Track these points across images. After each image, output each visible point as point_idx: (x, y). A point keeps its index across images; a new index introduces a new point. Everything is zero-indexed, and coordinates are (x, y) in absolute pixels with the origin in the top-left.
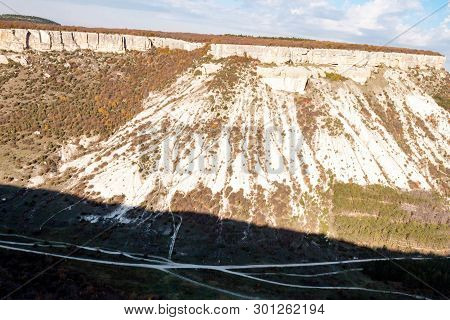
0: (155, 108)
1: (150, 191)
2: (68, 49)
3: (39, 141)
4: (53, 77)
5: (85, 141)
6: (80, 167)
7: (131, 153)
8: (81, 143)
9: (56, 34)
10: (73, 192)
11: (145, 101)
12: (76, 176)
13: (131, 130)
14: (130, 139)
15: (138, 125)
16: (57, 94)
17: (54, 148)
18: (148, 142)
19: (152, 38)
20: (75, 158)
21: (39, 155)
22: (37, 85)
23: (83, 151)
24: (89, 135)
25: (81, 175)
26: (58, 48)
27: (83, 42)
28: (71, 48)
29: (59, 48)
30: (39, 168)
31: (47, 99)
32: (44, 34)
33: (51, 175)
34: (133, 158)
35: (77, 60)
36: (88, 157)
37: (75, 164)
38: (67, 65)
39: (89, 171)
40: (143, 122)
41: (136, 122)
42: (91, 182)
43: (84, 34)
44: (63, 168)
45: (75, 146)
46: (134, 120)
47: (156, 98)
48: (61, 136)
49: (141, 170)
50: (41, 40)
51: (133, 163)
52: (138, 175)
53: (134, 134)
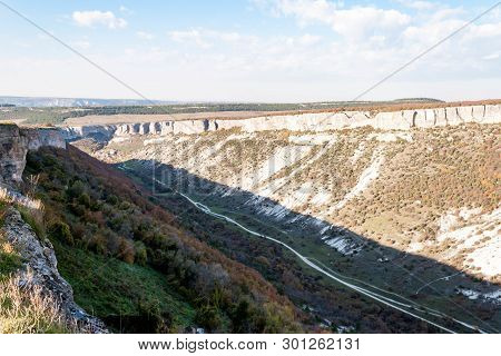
2: (452, 124)
3: (420, 210)
4: (436, 151)
5: (465, 213)
6: (459, 239)
8: (461, 214)
9: (441, 110)
10: (450, 263)
12: (455, 247)
16: (439, 166)
17: (433, 217)
20: (454, 229)
21: (419, 223)
22: (421, 158)
23: (463, 223)
24: (470, 207)
25: (460, 247)
26: (441, 123)
27: (467, 114)
28: (454, 122)
29: (444, 123)
30: (418, 235)
31: (430, 171)
32: (430, 112)
33: (429, 243)
35: (460, 134)
36: (468, 230)
37: (453, 235)
38: (449, 139)
39: (469, 244)
42: (470, 256)
43: (469, 108)
44: (441, 238)
45: (455, 217)
48: (441, 206)
50: (426, 118)
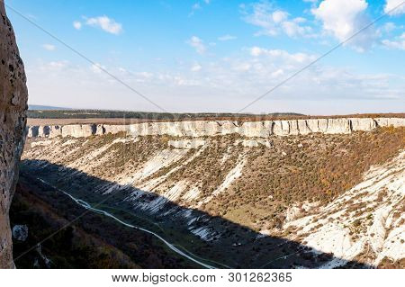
0: (374, 179)
1: (358, 253)
2: (302, 133)
3: (272, 203)
4: (289, 155)
5: (307, 206)
6: (299, 226)
7: (345, 218)
8: (304, 207)
9: (294, 122)
11: (365, 174)
12: (296, 233)
13: (348, 198)
14: (347, 206)
15: (355, 194)
16: (290, 168)
17: (282, 209)
18: (363, 209)
19: (377, 119)
20: (296, 218)
21: (269, 214)
22: (276, 161)
23: (304, 213)
24: (311, 201)
25: (299, 233)
26: (294, 132)
27: (314, 126)
28: (304, 132)
29: (296, 133)
30: (268, 224)
31: (283, 172)
32: (285, 123)
33: (276, 230)
34: (346, 223)
35: (308, 142)
36: (307, 218)
37: (294, 223)
38: (300, 145)
39: (306, 230)
40: (361, 192)
41: (354, 191)
42: (306, 239)
43: (315, 121)
44: (286, 226)
45: (298, 209)
46: (353, 189)
47: (377, 171)
48: (289, 201)
49: (351, 234)
50: (282, 129)
51: (345, 227)
52: (348, 237)
53: (351, 202)
